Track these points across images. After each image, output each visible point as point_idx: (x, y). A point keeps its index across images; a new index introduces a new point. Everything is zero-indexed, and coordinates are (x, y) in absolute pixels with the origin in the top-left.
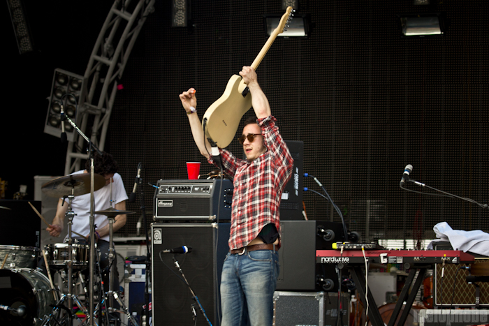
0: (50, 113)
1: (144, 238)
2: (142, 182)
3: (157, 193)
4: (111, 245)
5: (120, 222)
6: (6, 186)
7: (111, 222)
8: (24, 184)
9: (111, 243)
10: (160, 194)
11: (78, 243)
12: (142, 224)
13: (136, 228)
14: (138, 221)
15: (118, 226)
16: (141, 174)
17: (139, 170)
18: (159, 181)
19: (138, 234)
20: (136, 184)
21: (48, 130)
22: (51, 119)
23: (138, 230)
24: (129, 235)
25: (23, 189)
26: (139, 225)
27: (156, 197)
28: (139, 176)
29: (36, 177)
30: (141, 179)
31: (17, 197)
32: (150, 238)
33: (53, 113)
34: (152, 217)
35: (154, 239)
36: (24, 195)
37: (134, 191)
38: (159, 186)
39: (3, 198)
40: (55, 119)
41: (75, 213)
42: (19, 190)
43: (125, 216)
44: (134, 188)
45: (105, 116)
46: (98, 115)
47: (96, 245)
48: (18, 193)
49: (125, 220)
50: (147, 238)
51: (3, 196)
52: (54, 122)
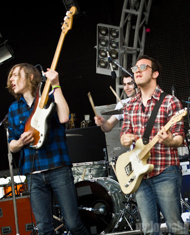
0: (99, 58)
6: (74, 117)
8: (87, 114)
17: (173, 91)
18: (189, 98)
21: (99, 71)
22: (99, 62)
25: (87, 118)
33: (101, 57)
36: (88, 122)
39: (73, 127)
40: (103, 62)
42: (84, 119)
45: (140, 54)
46: (135, 54)
48: (84, 121)
52: (103, 64)
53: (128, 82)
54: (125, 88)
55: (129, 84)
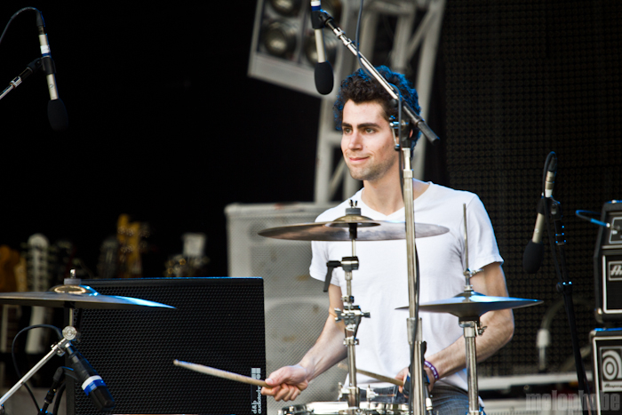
0: (264, 16)
1: (572, 377)
2: (560, 209)
3: (604, 242)
4: (472, 402)
5: (497, 331)
6: (143, 239)
7: (469, 332)
8: (195, 230)
9: (473, 395)
10: (612, 245)
11: (376, 400)
12: (552, 335)
13: (535, 349)
14: (539, 328)
15: (490, 344)
16: (554, 188)
17: (549, 175)
18: (607, 207)
19: (542, 366)
20: (540, 217)
21: (262, 67)
22: (266, 34)
23: (542, 354)
24: (516, 368)
25: (194, 246)
26: (543, 339)
27: (602, 252)
28: (548, 193)
29: (232, 210)
30: (556, 203)
31: (177, 270)
32: (589, 376)
33: (273, 15)
34: (592, 312)
35: (602, 378)
36: (197, 263)
37: (535, 239)
38: (608, 220)
39: (135, 276)
40: (280, 34)
41: (364, 310)
42: (179, 248)
43: (507, 314)
44: (537, 230)
45: (428, 18)
46: (406, 16)
47: (429, 402)
48: (179, 258)
49: (511, 326)
50: (581, 376)
51: (136, 269)
52: (278, 44)
53: (363, 120)
54: (346, 142)
55: (365, 128)
